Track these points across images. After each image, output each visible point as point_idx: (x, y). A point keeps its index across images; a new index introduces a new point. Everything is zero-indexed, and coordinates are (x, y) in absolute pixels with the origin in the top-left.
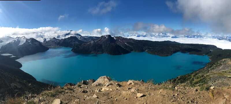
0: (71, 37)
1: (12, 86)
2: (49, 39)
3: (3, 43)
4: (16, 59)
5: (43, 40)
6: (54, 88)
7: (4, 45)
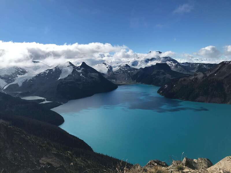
0: (157, 64)
1: (43, 164)
2: (117, 68)
3: (26, 75)
4: (53, 107)
5: (107, 69)
6: (129, 169)
7: (29, 79)
